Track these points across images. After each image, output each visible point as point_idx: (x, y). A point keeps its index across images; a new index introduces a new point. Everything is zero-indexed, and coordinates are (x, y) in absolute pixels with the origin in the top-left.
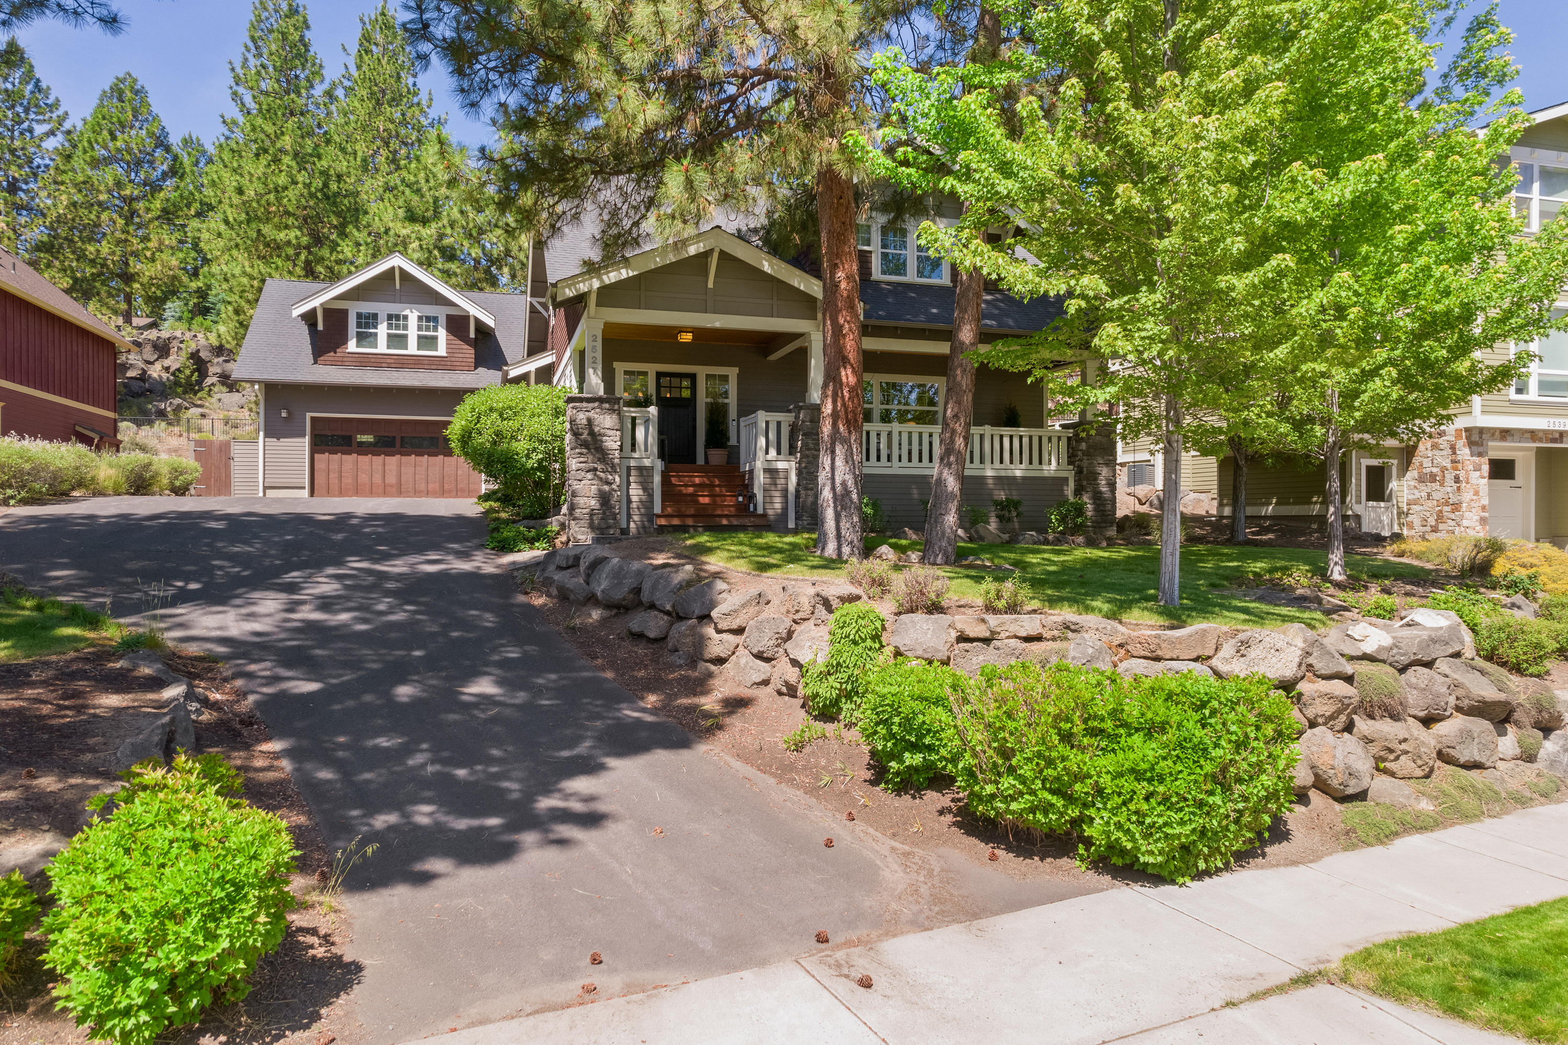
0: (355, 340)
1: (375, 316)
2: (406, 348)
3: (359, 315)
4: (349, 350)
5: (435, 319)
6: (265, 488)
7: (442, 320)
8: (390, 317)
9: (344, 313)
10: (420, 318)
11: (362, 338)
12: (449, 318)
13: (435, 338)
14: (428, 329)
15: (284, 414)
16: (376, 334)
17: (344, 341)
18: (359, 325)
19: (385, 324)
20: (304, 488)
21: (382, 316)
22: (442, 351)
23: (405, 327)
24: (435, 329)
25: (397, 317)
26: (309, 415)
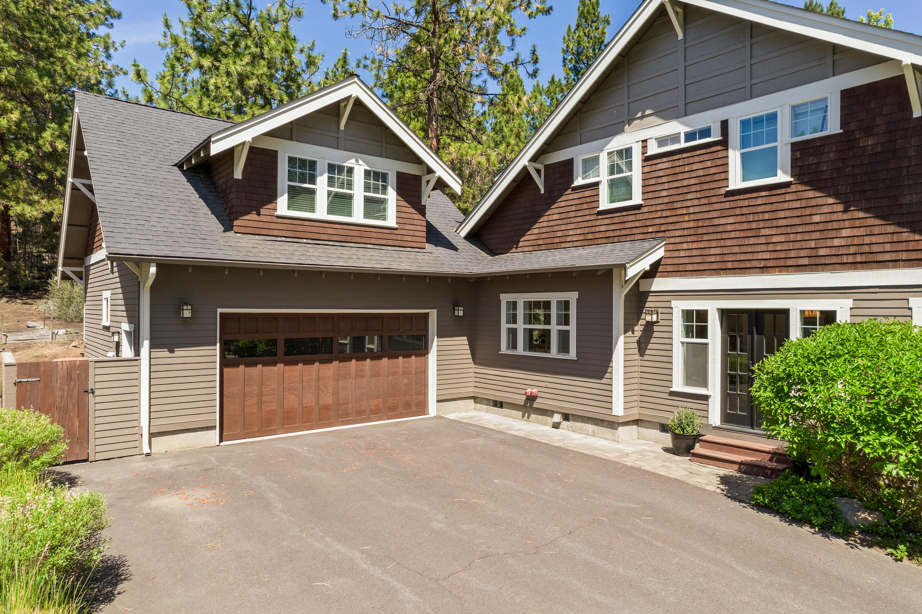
0: (286, 196)
1: (313, 164)
2: (350, 215)
3: (292, 160)
4: (279, 212)
5: (384, 177)
6: (152, 435)
7: (392, 179)
8: (331, 168)
9: (273, 155)
10: (367, 173)
11: (293, 192)
12: (400, 176)
13: (383, 202)
14: (376, 190)
15: (187, 314)
16: (313, 192)
17: (272, 198)
18: (291, 177)
19: (326, 175)
20: (213, 428)
21: (322, 166)
22: (391, 221)
23: (350, 185)
24: (385, 188)
25: (341, 169)
26: (219, 310)
